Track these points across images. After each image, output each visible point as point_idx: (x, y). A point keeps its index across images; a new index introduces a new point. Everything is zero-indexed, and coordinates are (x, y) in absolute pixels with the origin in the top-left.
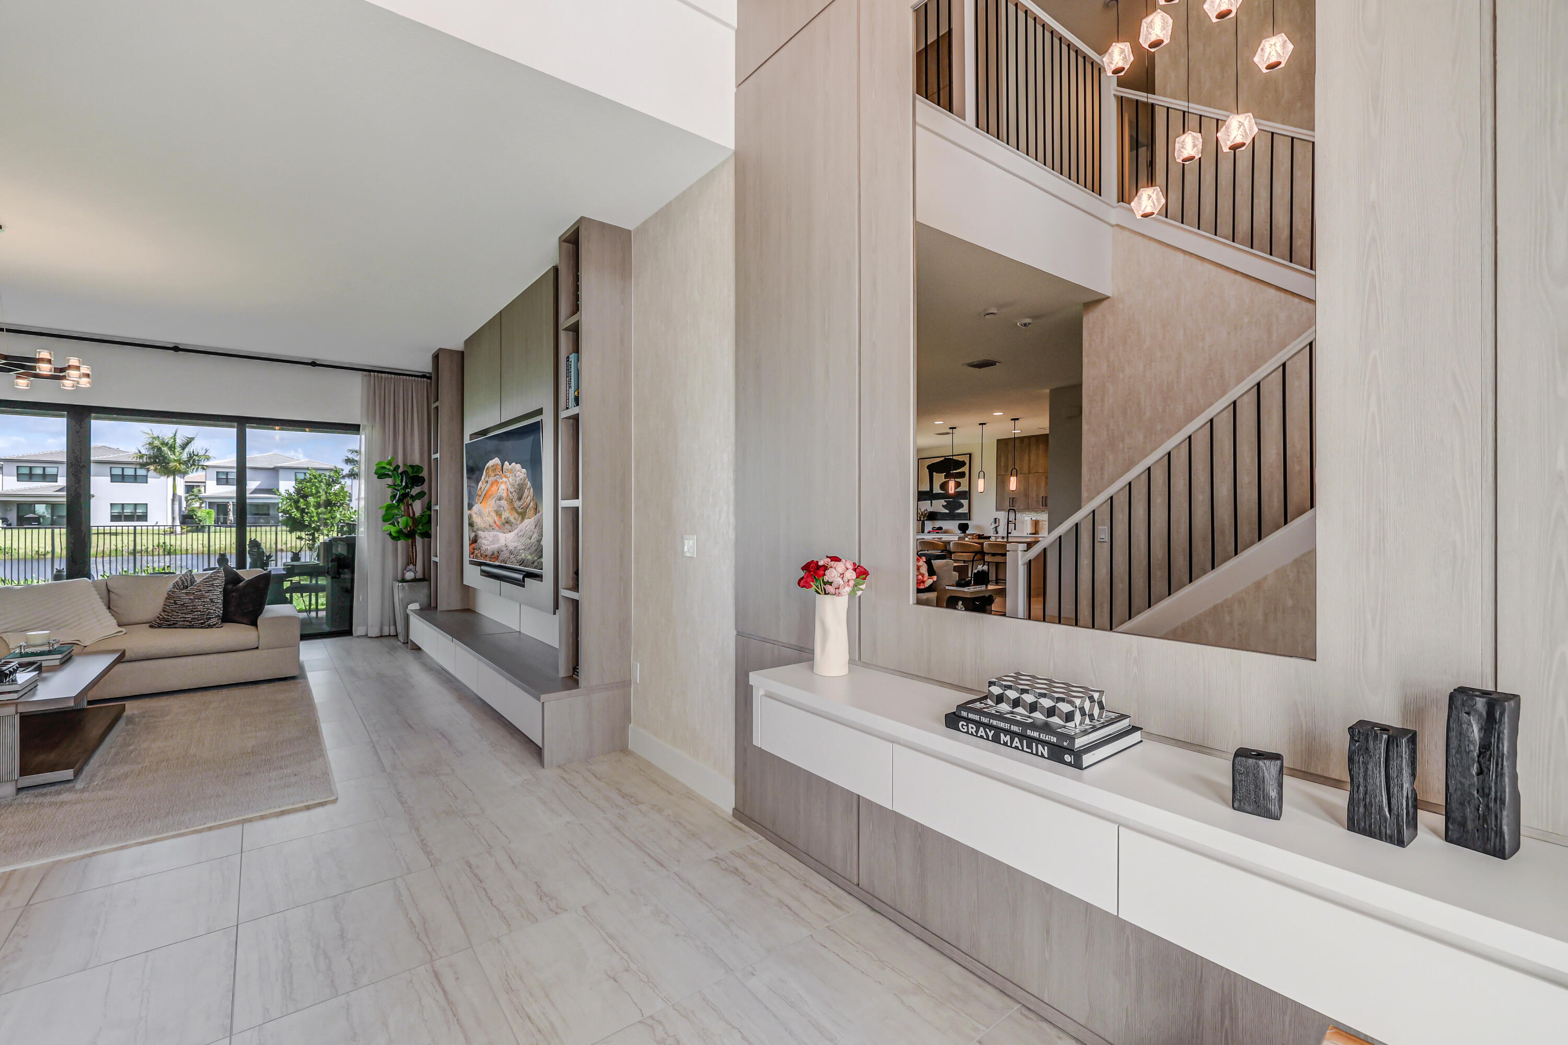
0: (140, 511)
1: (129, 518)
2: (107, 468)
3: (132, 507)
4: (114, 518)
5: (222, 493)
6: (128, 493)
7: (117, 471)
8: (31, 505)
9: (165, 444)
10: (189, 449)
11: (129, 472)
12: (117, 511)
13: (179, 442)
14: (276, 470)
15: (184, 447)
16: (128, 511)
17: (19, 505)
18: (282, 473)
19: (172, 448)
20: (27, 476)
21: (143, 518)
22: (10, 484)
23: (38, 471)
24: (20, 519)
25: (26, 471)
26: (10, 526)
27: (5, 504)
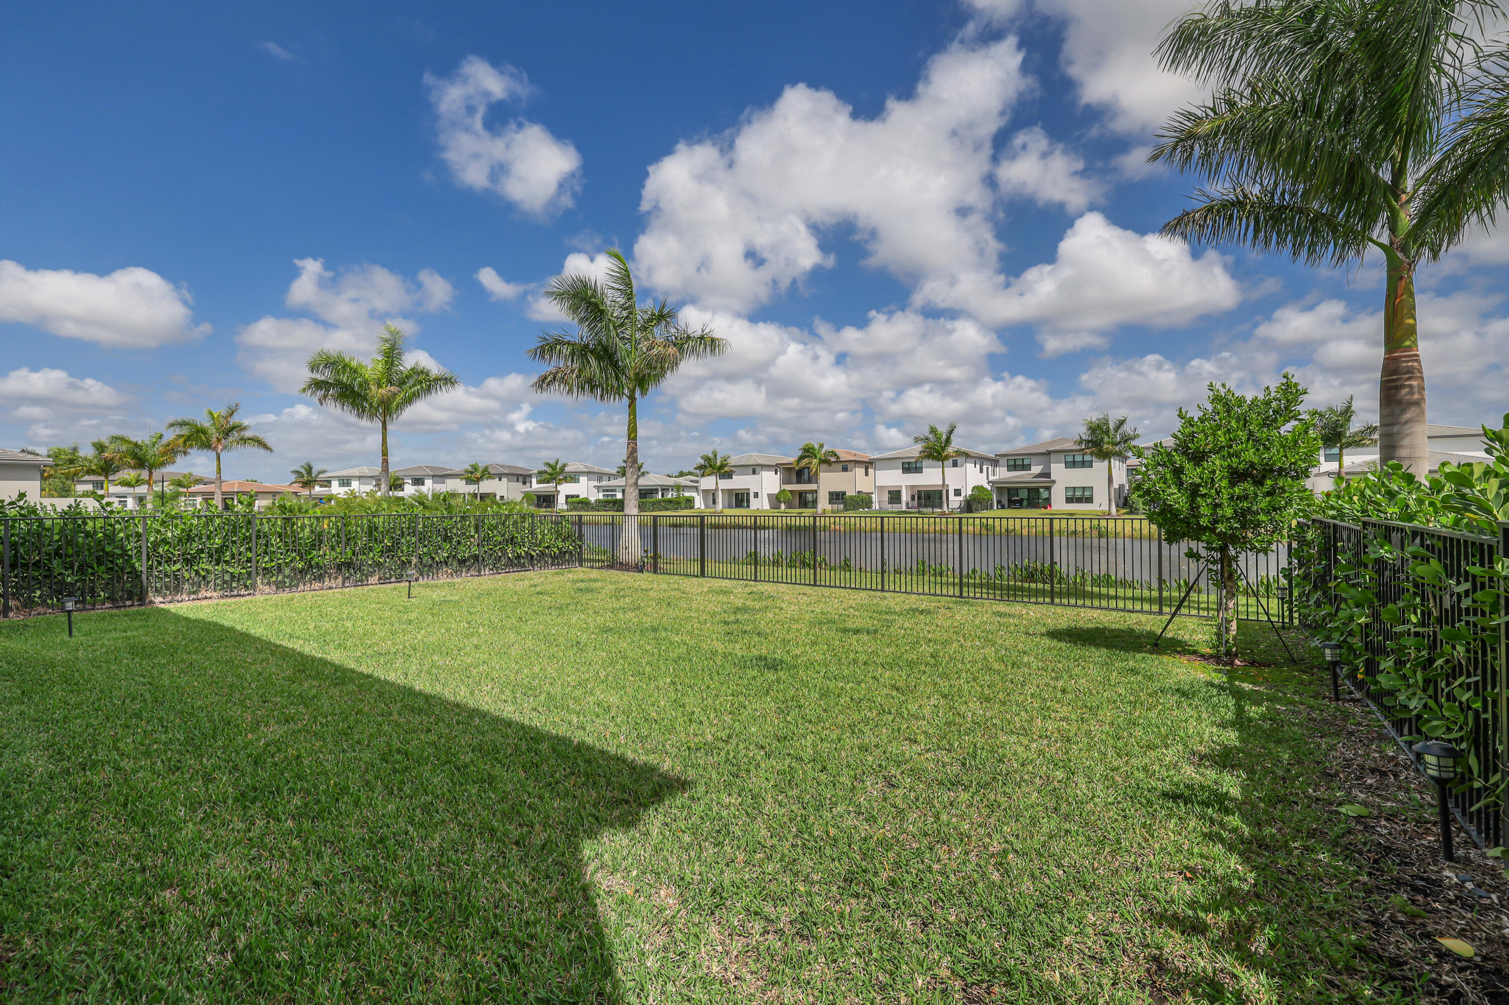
0: (1087, 493)
1: (1079, 500)
2: (1062, 456)
3: (1081, 490)
4: (1069, 500)
6: (1078, 477)
7: (1070, 459)
8: (1017, 489)
11: (1079, 458)
12: (1070, 494)
13: (1112, 426)
15: (1117, 428)
16: (1078, 494)
17: (1009, 489)
19: (1107, 432)
20: (1013, 467)
21: (1089, 500)
22: (1002, 474)
23: (1019, 462)
24: (1010, 501)
25: (1012, 463)
26: (1003, 507)
27: (1000, 490)
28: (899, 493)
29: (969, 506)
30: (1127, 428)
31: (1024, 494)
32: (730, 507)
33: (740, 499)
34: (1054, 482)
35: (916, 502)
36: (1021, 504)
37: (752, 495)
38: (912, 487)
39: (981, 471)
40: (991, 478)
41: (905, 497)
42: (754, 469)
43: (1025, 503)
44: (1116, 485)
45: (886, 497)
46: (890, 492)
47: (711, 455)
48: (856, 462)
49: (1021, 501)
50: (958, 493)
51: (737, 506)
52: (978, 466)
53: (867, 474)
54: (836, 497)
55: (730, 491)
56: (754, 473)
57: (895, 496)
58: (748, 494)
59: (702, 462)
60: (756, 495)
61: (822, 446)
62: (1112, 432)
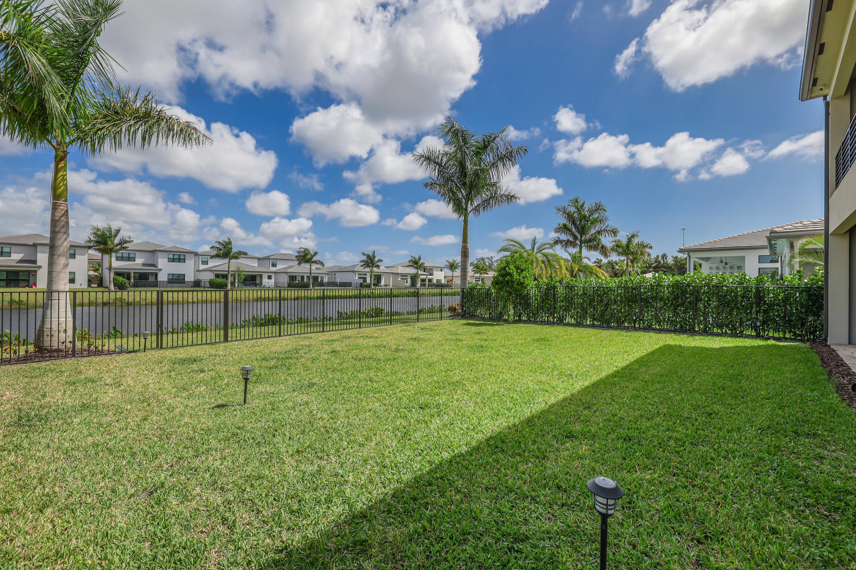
9: (103, 233)
10: (118, 237)
13: (112, 232)
14: (154, 252)
15: (117, 234)
34: (38, 267)
62: (113, 236)
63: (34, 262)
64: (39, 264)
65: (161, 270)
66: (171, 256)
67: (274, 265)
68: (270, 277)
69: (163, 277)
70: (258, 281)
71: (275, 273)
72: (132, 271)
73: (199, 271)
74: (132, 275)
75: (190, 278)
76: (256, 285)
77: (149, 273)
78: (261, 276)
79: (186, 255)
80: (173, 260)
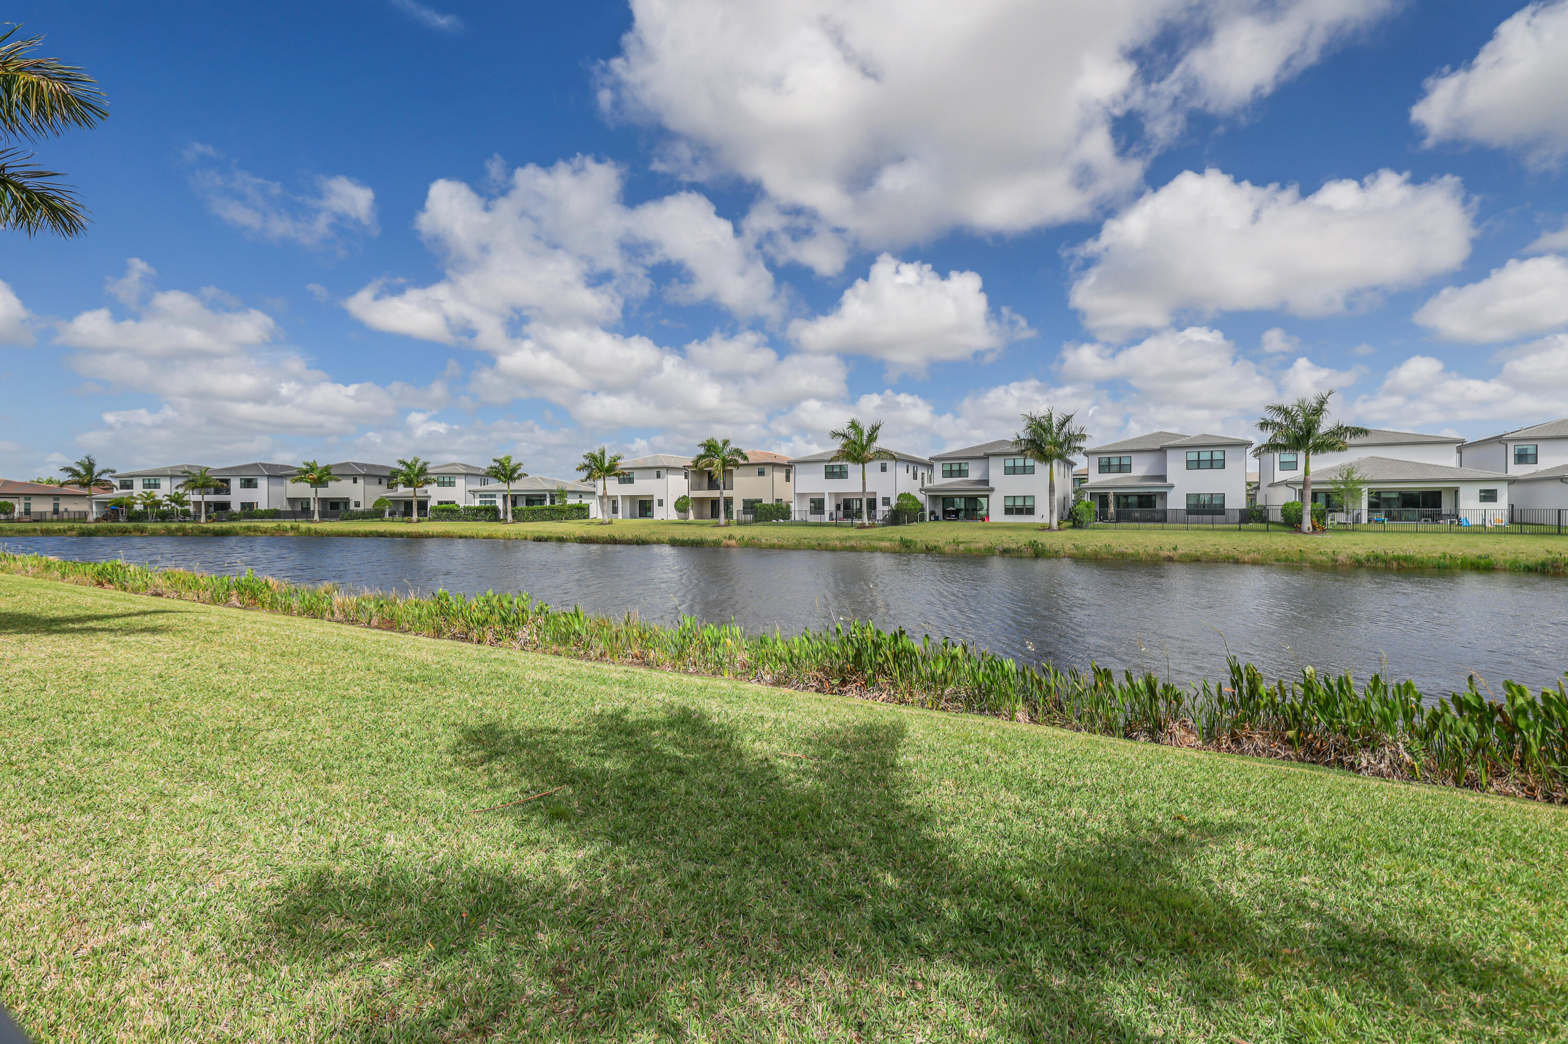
0: (1029, 503)
1: (1020, 511)
2: (1001, 459)
3: (1022, 500)
4: (1008, 511)
5: (1104, 482)
6: (1018, 486)
7: (1010, 463)
8: (953, 497)
9: (1040, 425)
10: (1065, 430)
11: (1019, 463)
12: (1010, 503)
13: (1055, 422)
14: (1163, 450)
15: (1063, 424)
16: (1019, 503)
17: (944, 499)
18: (1168, 452)
19: (1049, 431)
20: (949, 473)
21: (1030, 511)
22: (939, 480)
23: (955, 468)
24: (944, 511)
25: (947, 468)
26: (937, 519)
27: (933, 498)
28: (821, 501)
29: (896, 517)
30: (1073, 427)
31: (960, 504)
32: (633, 516)
33: (644, 507)
34: (992, 490)
35: (841, 514)
36: (957, 516)
37: (656, 503)
38: (837, 495)
39: (915, 477)
40: (927, 485)
41: (829, 506)
42: (659, 471)
43: (962, 514)
44: (1058, 495)
45: (807, 506)
46: (812, 501)
47: (597, 454)
48: (774, 465)
49: (957, 513)
50: (886, 501)
51: (641, 516)
52: (911, 471)
53: (788, 479)
54: (751, 506)
55: (632, 498)
56: (658, 476)
57: (818, 506)
58: (651, 501)
59: (587, 462)
60: (661, 503)
61: (726, 443)
62: (1055, 430)
63: (986, 482)
64: (991, 485)
65: (1172, 486)
66: (1193, 456)
67: (1521, 458)
68: (1489, 496)
69: (1176, 501)
70: (1446, 508)
71: (1512, 481)
72: (1112, 491)
73: (1272, 485)
74: (1111, 498)
75: (1236, 501)
76: (1436, 517)
77: (1155, 495)
78: (1456, 491)
79: (1228, 450)
80: (1198, 464)
